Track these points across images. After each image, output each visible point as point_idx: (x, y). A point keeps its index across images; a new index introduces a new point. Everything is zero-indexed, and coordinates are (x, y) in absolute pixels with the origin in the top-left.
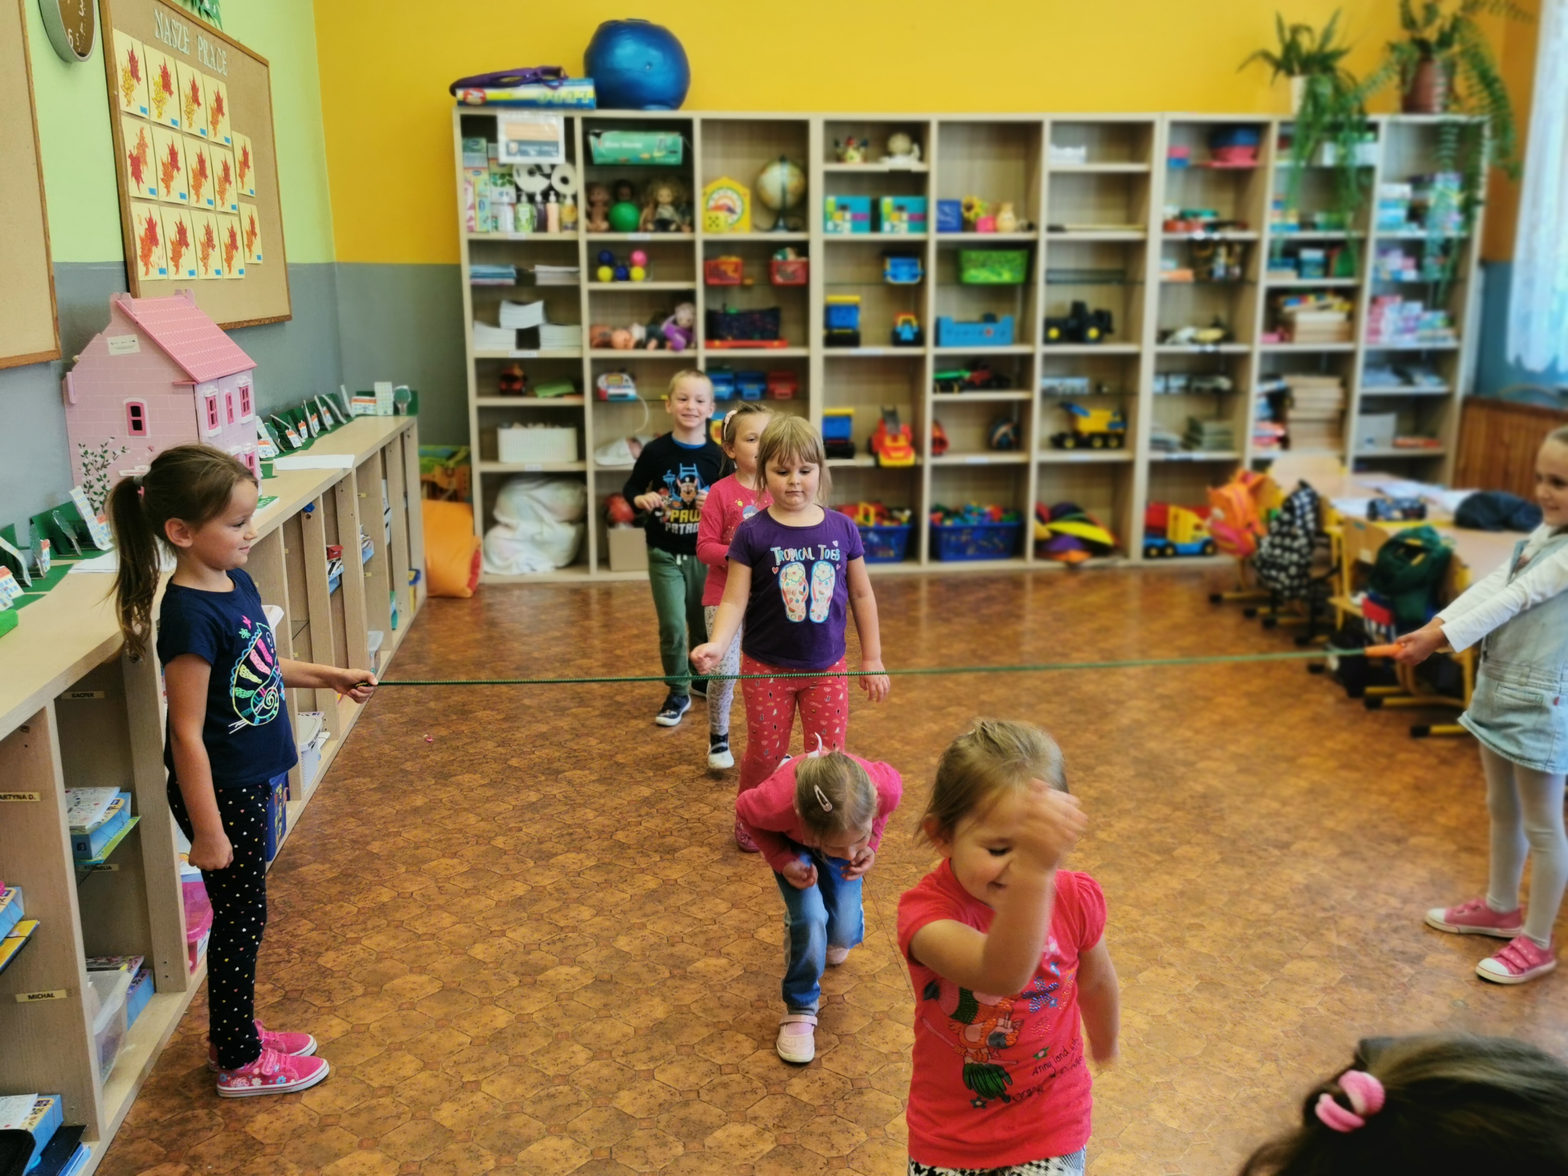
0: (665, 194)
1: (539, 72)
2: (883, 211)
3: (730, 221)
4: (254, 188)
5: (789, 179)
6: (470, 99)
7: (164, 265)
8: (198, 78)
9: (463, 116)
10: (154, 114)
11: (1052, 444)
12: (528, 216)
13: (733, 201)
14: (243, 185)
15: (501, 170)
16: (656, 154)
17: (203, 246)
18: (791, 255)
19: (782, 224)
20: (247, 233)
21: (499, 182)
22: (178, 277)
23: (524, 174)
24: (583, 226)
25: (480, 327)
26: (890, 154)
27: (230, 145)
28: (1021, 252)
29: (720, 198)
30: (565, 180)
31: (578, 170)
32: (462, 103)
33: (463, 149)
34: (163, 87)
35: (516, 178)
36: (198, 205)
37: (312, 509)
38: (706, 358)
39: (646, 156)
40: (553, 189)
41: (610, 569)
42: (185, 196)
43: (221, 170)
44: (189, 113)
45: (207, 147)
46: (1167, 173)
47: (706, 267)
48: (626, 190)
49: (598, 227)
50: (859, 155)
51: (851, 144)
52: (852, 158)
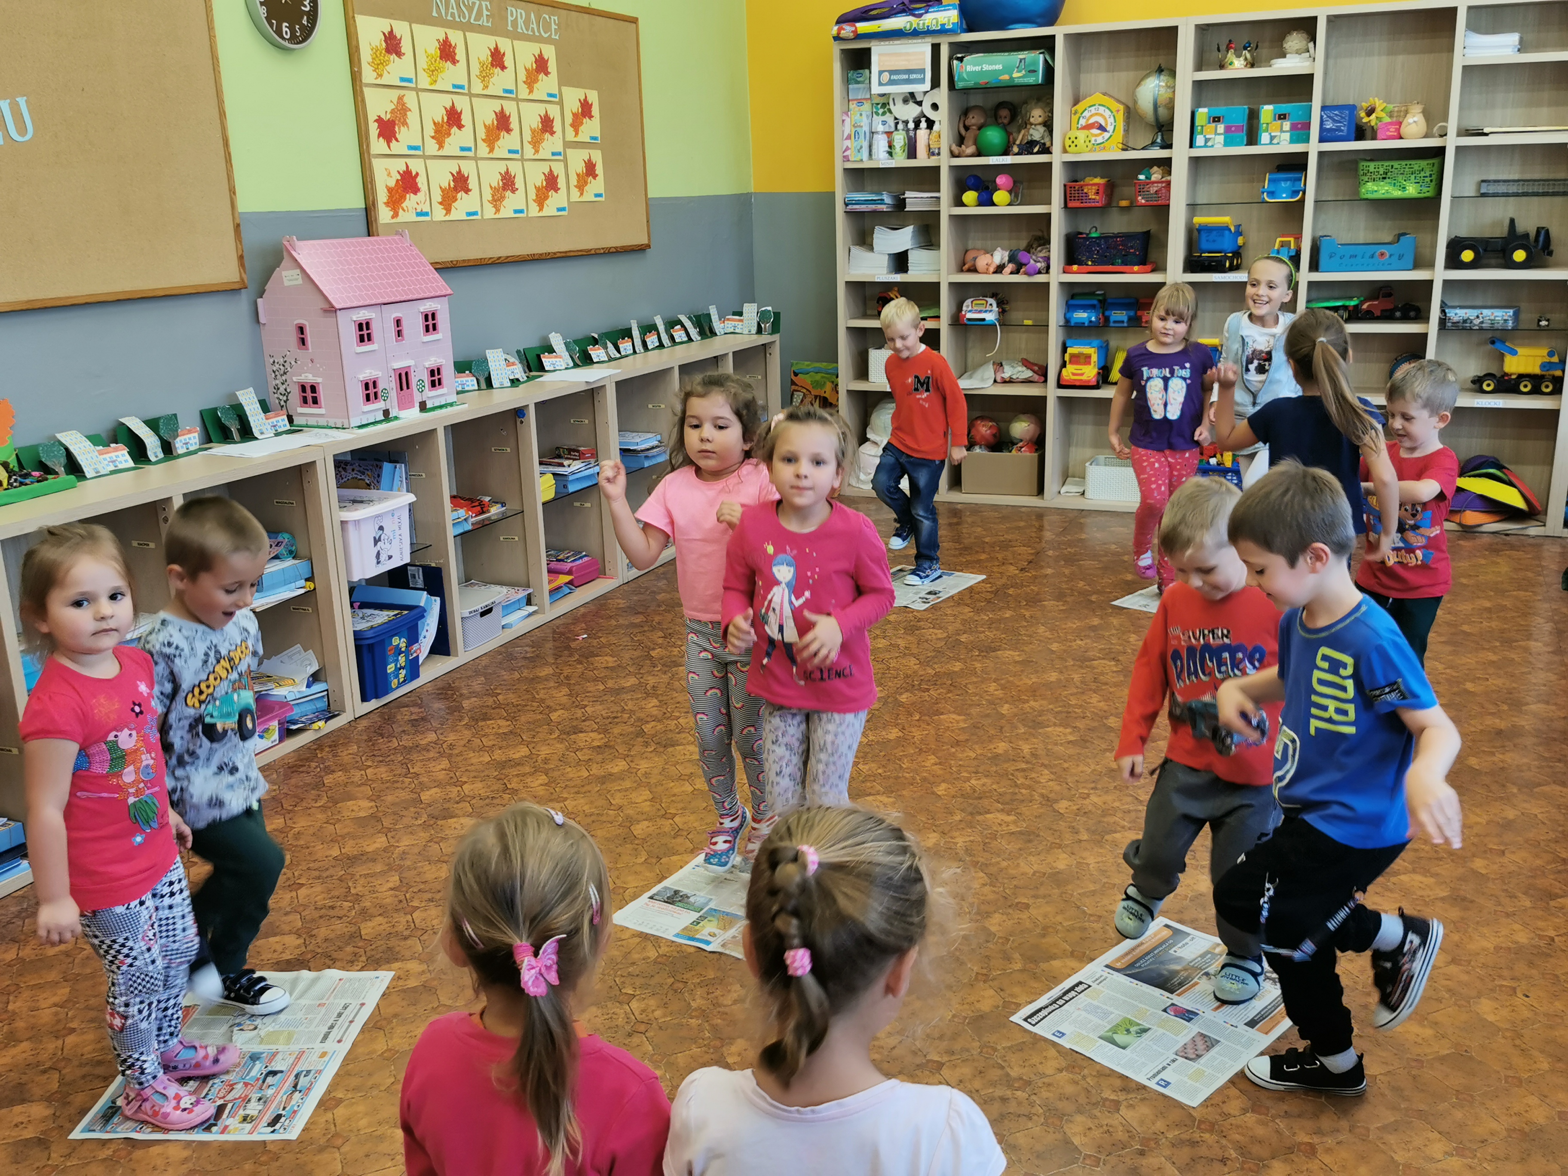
0: (1037, 115)
2: (1262, 121)
3: (1100, 140)
4: (598, 135)
5: (1163, 91)
6: (843, 34)
7: (426, 209)
8: (505, 45)
9: (843, 51)
10: (424, 82)
11: (1473, 386)
12: (902, 143)
13: (1105, 119)
14: (577, 134)
15: (882, 100)
16: (1015, 75)
17: (495, 190)
18: (1156, 174)
19: (1159, 140)
20: (578, 175)
21: (881, 111)
22: (447, 218)
23: (899, 102)
24: (945, 152)
25: (857, 251)
26: (1284, 56)
27: (557, 100)
28: (1431, 161)
29: (1092, 116)
30: (935, 107)
31: (942, 96)
32: (837, 38)
33: (847, 81)
34: (441, 58)
35: (892, 106)
36: (491, 156)
37: (524, 415)
38: (1062, 284)
39: (1006, 77)
40: (925, 116)
41: (961, 491)
42: (469, 149)
43: (536, 123)
44: (484, 77)
45: (514, 104)
47: (1068, 189)
48: (1004, 113)
49: (964, 151)
50: (1242, 59)
51: (1231, 48)
52: (1232, 64)
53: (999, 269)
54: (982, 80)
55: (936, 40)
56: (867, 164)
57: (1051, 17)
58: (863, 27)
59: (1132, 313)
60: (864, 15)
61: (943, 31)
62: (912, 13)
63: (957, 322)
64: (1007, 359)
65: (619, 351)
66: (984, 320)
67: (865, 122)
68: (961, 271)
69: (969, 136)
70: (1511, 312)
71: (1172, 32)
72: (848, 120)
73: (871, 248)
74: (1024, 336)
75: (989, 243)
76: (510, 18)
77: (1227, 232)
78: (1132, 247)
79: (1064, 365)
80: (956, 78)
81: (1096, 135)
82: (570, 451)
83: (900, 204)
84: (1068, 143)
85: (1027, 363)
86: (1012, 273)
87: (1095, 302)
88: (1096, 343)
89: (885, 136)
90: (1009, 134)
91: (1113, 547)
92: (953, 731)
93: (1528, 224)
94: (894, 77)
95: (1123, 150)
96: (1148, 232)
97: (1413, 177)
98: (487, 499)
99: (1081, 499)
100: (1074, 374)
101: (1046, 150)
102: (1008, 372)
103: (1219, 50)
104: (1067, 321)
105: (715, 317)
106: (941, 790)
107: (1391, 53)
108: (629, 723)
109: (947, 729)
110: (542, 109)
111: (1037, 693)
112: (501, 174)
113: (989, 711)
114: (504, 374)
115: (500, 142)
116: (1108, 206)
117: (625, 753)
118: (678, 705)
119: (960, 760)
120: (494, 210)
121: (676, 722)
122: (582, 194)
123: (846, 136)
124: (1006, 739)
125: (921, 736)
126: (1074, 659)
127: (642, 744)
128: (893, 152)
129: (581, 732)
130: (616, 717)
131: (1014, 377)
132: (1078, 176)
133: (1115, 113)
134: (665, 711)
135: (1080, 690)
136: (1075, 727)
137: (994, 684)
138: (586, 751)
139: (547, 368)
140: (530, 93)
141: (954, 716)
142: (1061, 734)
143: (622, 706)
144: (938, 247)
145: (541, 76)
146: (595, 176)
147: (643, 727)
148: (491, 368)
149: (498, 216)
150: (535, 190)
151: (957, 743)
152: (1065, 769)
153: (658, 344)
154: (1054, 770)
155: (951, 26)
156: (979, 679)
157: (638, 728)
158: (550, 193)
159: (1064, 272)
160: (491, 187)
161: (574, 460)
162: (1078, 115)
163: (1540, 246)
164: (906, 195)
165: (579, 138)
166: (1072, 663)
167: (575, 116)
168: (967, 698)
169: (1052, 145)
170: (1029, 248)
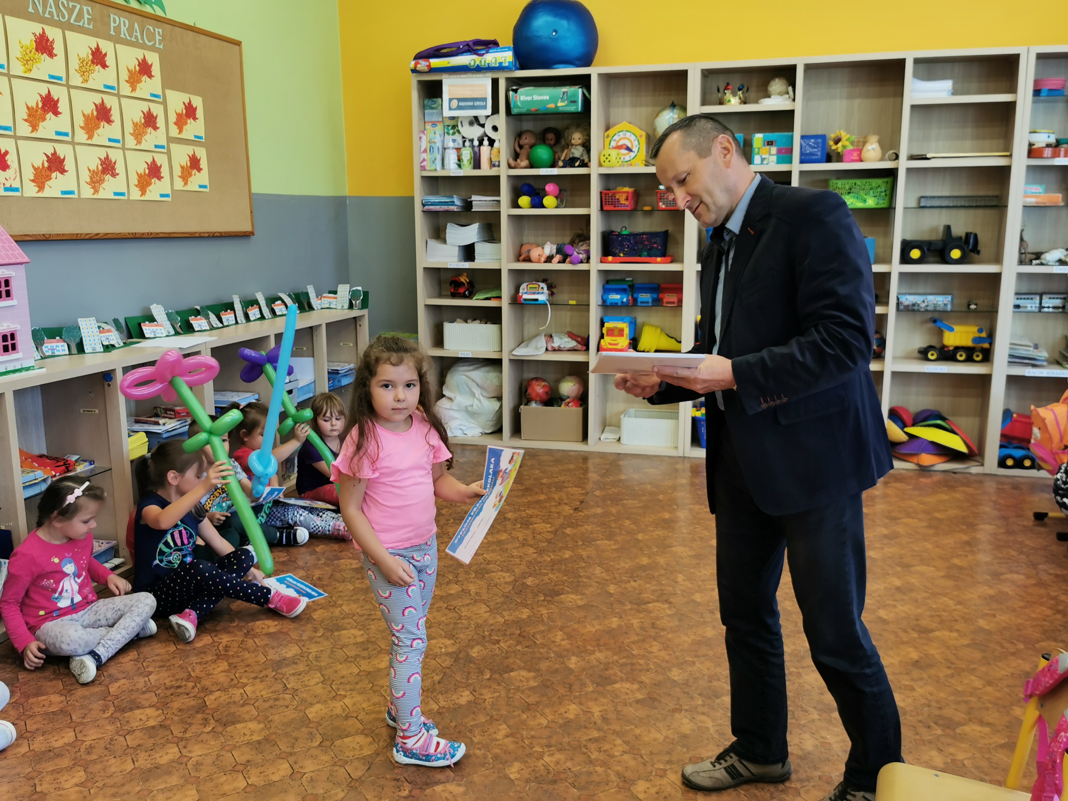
0: (577, 137)
1: (471, 44)
2: (754, 146)
3: (627, 158)
4: (202, 134)
6: (419, 67)
7: (17, 184)
8: (106, 46)
9: (419, 82)
10: (17, 68)
11: (919, 355)
12: (469, 157)
13: (631, 142)
14: (181, 131)
15: (452, 123)
16: (560, 104)
17: (93, 174)
20: (182, 167)
21: (451, 132)
22: (40, 195)
23: (466, 124)
24: (504, 164)
25: (433, 243)
26: (769, 96)
27: (161, 100)
28: (885, 180)
29: (620, 139)
30: (495, 128)
31: (501, 120)
32: (414, 71)
33: (423, 107)
34: (37, 50)
35: (460, 128)
36: (89, 142)
37: (111, 379)
38: (600, 271)
39: (552, 106)
40: (487, 136)
41: (520, 438)
42: (66, 134)
43: (138, 117)
44: (84, 72)
45: (115, 99)
46: (1034, 102)
47: (604, 196)
48: (551, 136)
49: (519, 164)
50: (737, 98)
51: (728, 89)
52: (729, 101)
53: (549, 259)
54: (533, 108)
55: (495, 75)
56: (440, 173)
57: (587, 60)
58: (436, 62)
59: (655, 296)
60: (437, 52)
61: (500, 68)
62: (475, 52)
63: (516, 301)
64: (556, 332)
65: (221, 321)
66: (537, 300)
67: (438, 139)
68: (518, 260)
69: (523, 153)
70: (949, 298)
71: (682, 75)
72: (424, 138)
73: (444, 241)
74: (569, 314)
75: (540, 239)
76: (112, 25)
78: (655, 243)
79: (602, 336)
80: (512, 106)
81: (624, 155)
82: (166, 410)
83: (468, 205)
84: (603, 159)
85: (571, 335)
86: (559, 262)
87: (626, 286)
88: (628, 319)
89: (455, 151)
90: (555, 153)
91: (649, 487)
92: (523, 692)
93: (958, 230)
94: (462, 104)
95: (646, 165)
96: (667, 231)
97: (871, 192)
98: (74, 458)
99: (617, 444)
100: (610, 344)
101: (584, 165)
102: (557, 342)
103: (718, 91)
104: (604, 301)
105: (312, 295)
106: (514, 772)
107: (850, 97)
108: (192, 695)
109: (518, 689)
110: (144, 106)
111: (601, 643)
112: (100, 159)
113: (557, 666)
114: (97, 340)
115: (100, 131)
116: (635, 210)
117: (180, 735)
118: (247, 669)
119: (532, 729)
120: (92, 191)
121: (242, 691)
122: (186, 184)
123: (423, 149)
124: (576, 700)
125: (492, 700)
126: (630, 602)
127: (201, 722)
128: (462, 164)
129: (138, 708)
130: (179, 687)
131: (562, 346)
132: (612, 185)
133: (639, 138)
134: (233, 677)
135: (640, 637)
136: (641, 682)
137: (560, 633)
138: (137, 733)
139: (147, 336)
140: (132, 91)
141: (524, 673)
142: (629, 692)
143: (189, 672)
144: (499, 241)
145: (145, 78)
146: (199, 170)
147: (206, 699)
148: (83, 335)
149: (95, 196)
150: (136, 177)
151: (528, 707)
152: (637, 737)
153: (259, 316)
154: (627, 739)
155: (507, 64)
156: (546, 627)
157: (200, 701)
158: (153, 181)
159: (601, 262)
160: (89, 170)
161: (170, 418)
162: (610, 138)
163: (971, 247)
164: (473, 199)
165: (184, 136)
166: (629, 607)
167: (179, 116)
168: (536, 650)
169: (590, 161)
170: (572, 243)
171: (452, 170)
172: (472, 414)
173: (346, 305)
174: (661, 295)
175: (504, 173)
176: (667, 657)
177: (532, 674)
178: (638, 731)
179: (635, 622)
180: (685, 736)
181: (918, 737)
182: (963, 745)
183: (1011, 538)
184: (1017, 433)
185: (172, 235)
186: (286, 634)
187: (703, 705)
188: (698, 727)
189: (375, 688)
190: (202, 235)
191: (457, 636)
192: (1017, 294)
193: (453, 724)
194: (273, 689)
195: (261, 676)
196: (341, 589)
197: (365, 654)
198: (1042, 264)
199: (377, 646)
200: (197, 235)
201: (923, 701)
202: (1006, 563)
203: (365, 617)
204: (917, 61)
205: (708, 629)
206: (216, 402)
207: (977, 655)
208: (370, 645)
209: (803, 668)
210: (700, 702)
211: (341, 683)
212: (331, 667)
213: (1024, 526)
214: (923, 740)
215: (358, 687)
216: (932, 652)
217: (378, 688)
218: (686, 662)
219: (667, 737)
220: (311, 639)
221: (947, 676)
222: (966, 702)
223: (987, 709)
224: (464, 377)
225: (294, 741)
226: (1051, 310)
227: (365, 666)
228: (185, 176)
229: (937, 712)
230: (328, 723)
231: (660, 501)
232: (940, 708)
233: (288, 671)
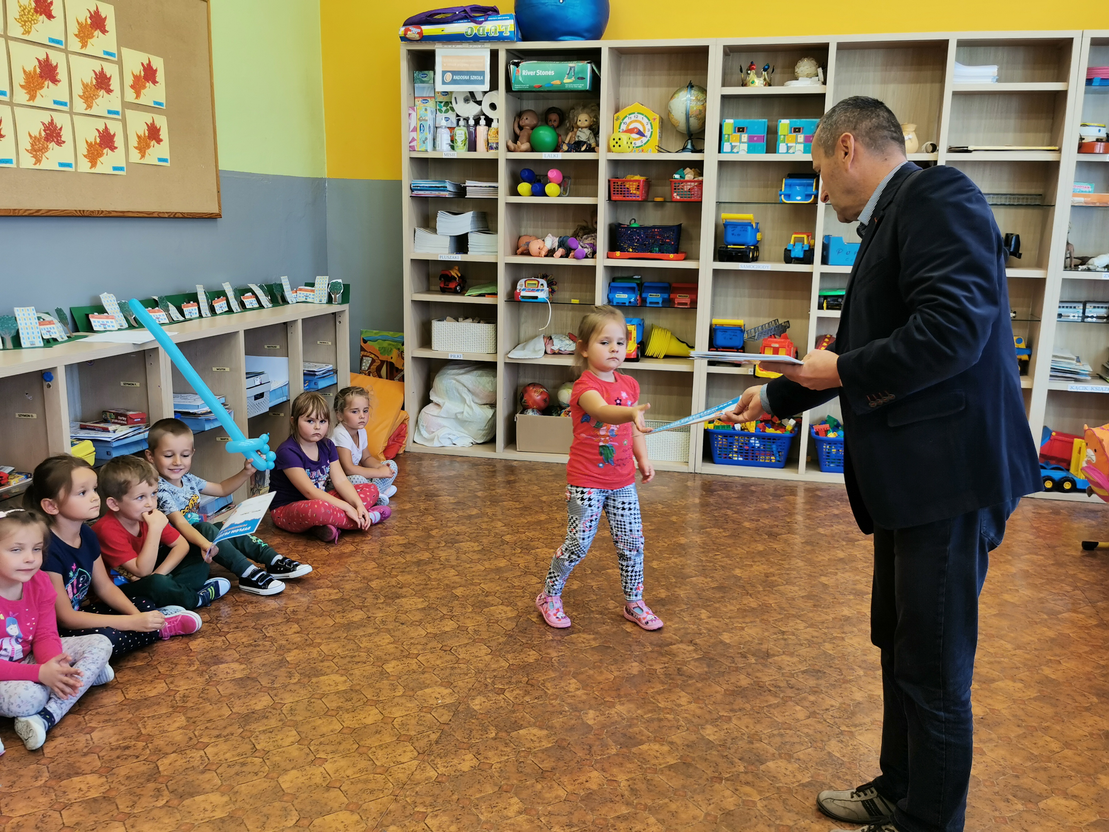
0: (583, 119)
1: (468, 10)
2: (780, 133)
3: (639, 143)
4: (163, 100)
5: (694, 104)
6: (410, 34)
9: (409, 51)
12: (463, 138)
13: (643, 125)
14: (138, 96)
15: (446, 99)
16: (566, 81)
17: (35, 140)
18: (689, 174)
19: (689, 146)
20: (139, 137)
21: (444, 109)
23: (461, 101)
24: (502, 147)
25: (422, 233)
26: (796, 79)
27: (116, 59)
29: (631, 122)
30: (493, 106)
31: (500, 97)
32: (404, 38)
33: (413, 81)
35: (454, 105)
36: (31, 103)
37: (51, 378)
38: (606, 267)
39: (557, 82)
40: (484, 114)
41: (515, 449)
42: (3, 93)
43: (89, 78)
44: (25, 22)
45: (63, 55)
46: (1086, 92)
47: (612, 184)
48: (554, 117)
49: (519, 147)
50: (762, 79)
51: (753, 69)
52: (753, 82)
53: (550, 253)
54: (536, 84)
55: (495, 47)
56: (431, 154)
57: (596, 33)
58: (428, 30)
59: (666, 296)
60: (429, 19)
61: (500, 38)
62: (473, 20)
63: (512, 298)
64: (555, 334)
65: (183, 314)
66: (536, 298)
67: (429, 117)
68: (516, 254)
69: (524, 135)
71: (702, 52)
72: (414, 114)
73: (434, 230)
74: (570, 314)
75: (539, 232)
77: (749, 228)
78: (667, 238)
80: (513, 82)
81: (636, 139)
82: (117, 415)
83: (461, 191)
84: (612, 143)
86: (561, 257)
87: (634, 285)
88: (635, 321)
89: (448, 130)
90: (559, 135)
91: (660, 506)
92: (535, 755)
94: (456, 77)
95: (659, 151)
96: (680, 225)
98: (8, 470)
101: (591, 149)
102: (558, 344)
103: (741, 71)
104: (610, 300)
105: (287, 287)
108: (142, 758)
109: (529, 751)
110: (96, 66)
111: (622, 693)
112: (43, 124)
113: (573, 722)
114: (36, 333)
115: (44, 91)
116: (645, 200)
117: (127, 810)
118: (208, 725)
119: (549, 804)
120: (34, 160)
121: (202, 753)
122: (143, 156)
123: (412, 128)
124: (598, 765)
125: (499, 765)
126: (651, 644)
127: (152, 793)
128: (455, 145)
129: (77, 774)
130: (127, 748)
131: (562, 349)
132: (620, 173)
133: (652, 121)
134: (192, 735)
135: (666, 687)
136: (672, 743)
137: (574, 680)
138: (76, 808)
139: (95, 329)
140: (82, 47)
141: (535, 731)
142: (658, 754)
143: (139, 729)
144: (496, 231)
145: (97, 33)
146: (159, 141)
147: (159, 763)
148: (20, 327)
149: (37, 167)
150: (86, 146)
151: (542, 775)
152: (674, 814)
153: (227, 309)
154: (661, 817)
155: (508, 34)
156: (558, 674)
157: (152, 766)
158: (105, 151)
159: (608, 258)
160: (30, 136)
161: (122, 425)
162: (619, 121)
163: (1012, 250)
164: (467, 184)
165: (142, 101)
166: (650, 649)
167: (136, 78)
168: (547, 702)
169: (598, 145)
170: (575, 235)
171: (444, 151)
172: (462, 422)
173: (325, 299)
174: (672, 296)
175: (502, 156)
176: (698, 712)
177: (545, 732)
178: (673, 807)
179: (658, 667)
180: (728, 813)
181: (997, 814)
182: (1050, 824)
183: (1062, 571)
184: (1055, 454)
185: (126, 214)
186: (255, 680)
187: (746, 773)
188: (744, 801)
189: (361, 750)
190: (161, 215)
191: (455, 684)
192: (1061, 302)
193: (455, 797)
194: (239, 750)
195: (225, 733)
196: (318, 624)
197: (349, 705)
198: (1089, 270)
199: (363, 696)
200: (155, 215)
201: (997, 768)
202: (1062, 600)
203: (348, 659)
204: (962, 44)
205: (742, 677)
206: (175, 406)
207: (1048, 711)
208: (354, 695)
209: (856, 726)
210: (742, 769)
211: (321, 743)
212: (309, 723)
213: (1073, 557)
214: (1004, 818)
215: (341, 748)
216: (998, 706)
217: (364, 750)
218: (721, 717)
219: (707, 814)
220: (284, 686)
221: (1018, 736)
222: (1045, 769)
223: (1070, 777)
224: (454, 382)
225: (264, 819)
226: (1094, 320)
227: (348, 719)
228: (143, 148)
229: (1014, 782)
230: (306, 795)
231: (674, 523)
232: (1017, 777)
233: (258, 727)
